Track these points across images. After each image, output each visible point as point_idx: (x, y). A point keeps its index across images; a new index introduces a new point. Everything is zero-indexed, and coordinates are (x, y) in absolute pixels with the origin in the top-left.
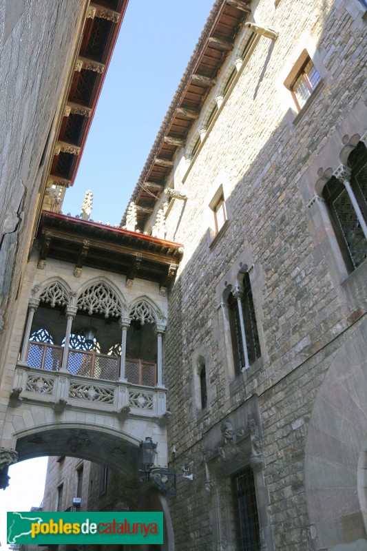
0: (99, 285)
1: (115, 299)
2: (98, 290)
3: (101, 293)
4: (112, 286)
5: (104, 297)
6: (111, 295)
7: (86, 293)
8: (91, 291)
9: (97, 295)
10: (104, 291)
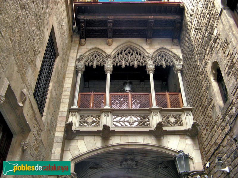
0: (128, 48)
1: (140, 54)
2: (127, 51)
3: (129, 53)
4: (137, 46)
5: (132, 54)
6: (137, 53)
7: (118, 55)
8: (121, 53)
9: (126, 54)
10: (131, 51)
